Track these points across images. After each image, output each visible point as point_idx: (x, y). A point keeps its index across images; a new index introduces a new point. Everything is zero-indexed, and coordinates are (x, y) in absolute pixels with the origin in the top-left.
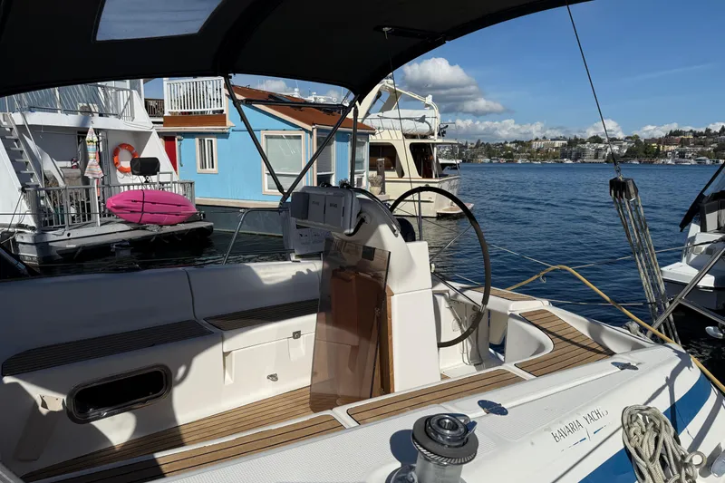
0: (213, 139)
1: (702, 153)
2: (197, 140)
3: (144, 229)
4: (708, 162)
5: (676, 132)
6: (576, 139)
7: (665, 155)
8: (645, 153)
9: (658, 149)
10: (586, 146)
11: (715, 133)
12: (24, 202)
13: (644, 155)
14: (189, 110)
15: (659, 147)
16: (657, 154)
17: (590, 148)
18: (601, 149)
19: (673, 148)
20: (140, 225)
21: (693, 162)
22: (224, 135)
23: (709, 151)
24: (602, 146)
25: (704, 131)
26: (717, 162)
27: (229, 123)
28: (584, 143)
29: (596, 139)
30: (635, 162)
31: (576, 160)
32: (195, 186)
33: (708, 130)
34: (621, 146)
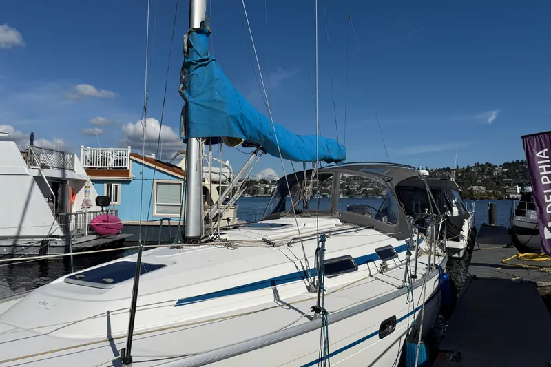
0: (118, 184)
2: (106, 185)
3: (105, 238)
6: (251, 181)
10: (258, 185)
12: (56, 223)
14: (95, 166)
17: (261, 187)
18: (267, 188)
20: (101, 236)
22: (128, 182)
24: (268, 186)
27: (131, 175)
28: (257, 183)
29: (264, 181)
31: (253, 195)
32: (119, 213)
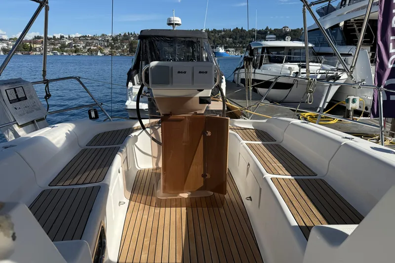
1: (54, 49)
4: (58, 54)
5: (38, 37)
7: (35, 50)
8: (24, 48)
9: (31, 46)
11: (58, 39)
13: (24, 50)
15: (31, 45)
16: (31, 49)
19: (38, 46)
21: (52, 54)
23: (58, 48)
25: (52, 37)
26: (63, 54)
30: (19, 54)
33: (54, 37)
34: (8, 44)
